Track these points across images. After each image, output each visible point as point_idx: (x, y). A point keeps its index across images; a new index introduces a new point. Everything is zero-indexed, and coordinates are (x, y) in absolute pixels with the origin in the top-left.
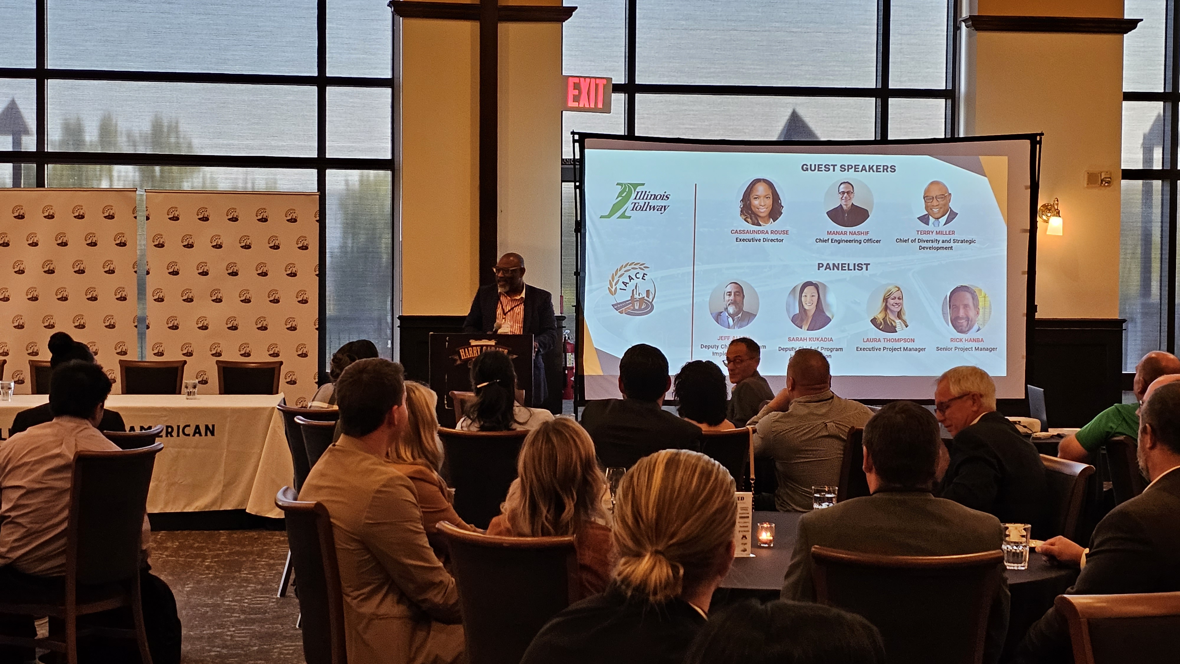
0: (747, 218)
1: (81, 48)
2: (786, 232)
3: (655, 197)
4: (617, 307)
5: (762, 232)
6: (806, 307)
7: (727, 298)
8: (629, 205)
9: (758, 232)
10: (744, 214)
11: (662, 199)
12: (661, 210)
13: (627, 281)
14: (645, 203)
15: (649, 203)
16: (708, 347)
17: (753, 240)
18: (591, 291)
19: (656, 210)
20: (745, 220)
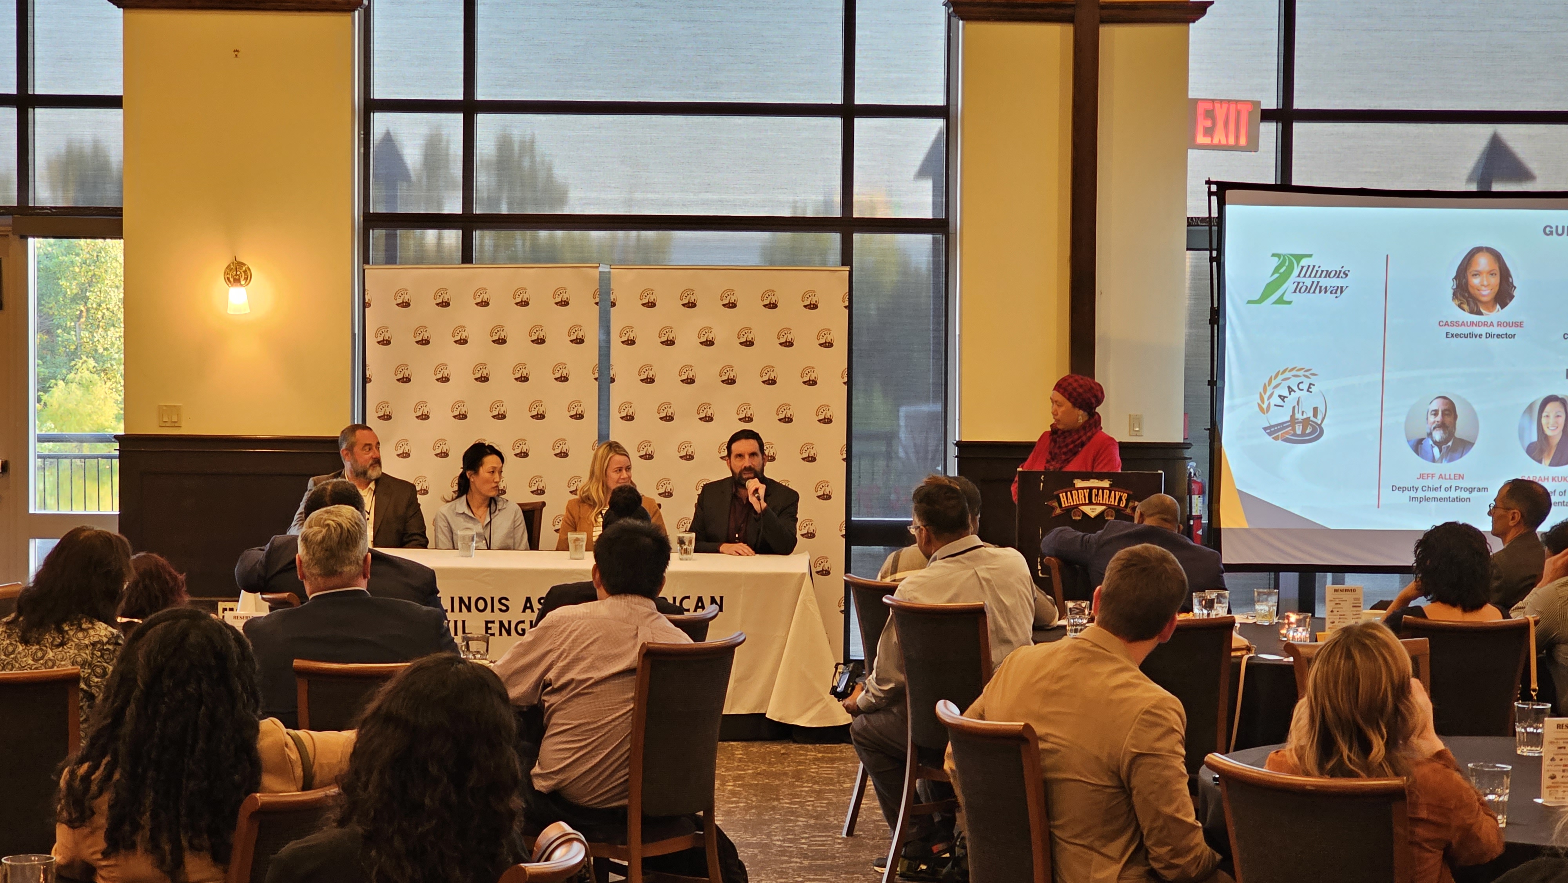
0: (1461, 303)
1: (524, 71)
2: (1519, 325)
3: (1328, 274)
4: (1271, 430)
5: (1485, 324)
6: (1548, 432)
7: (1432, 419)
8: (1290, 285)
9: (1478, 324)
10: (1457, 298)
11: (1338, 277)
12: (1336, 293)
13: (1285, 393)
14: (1313, 282)
15: (1318, 282)
16: (1403, 489)
17: (1471, 335)
18: (1232, 408)
19: (1329, 292)
20: (1460, 306)
